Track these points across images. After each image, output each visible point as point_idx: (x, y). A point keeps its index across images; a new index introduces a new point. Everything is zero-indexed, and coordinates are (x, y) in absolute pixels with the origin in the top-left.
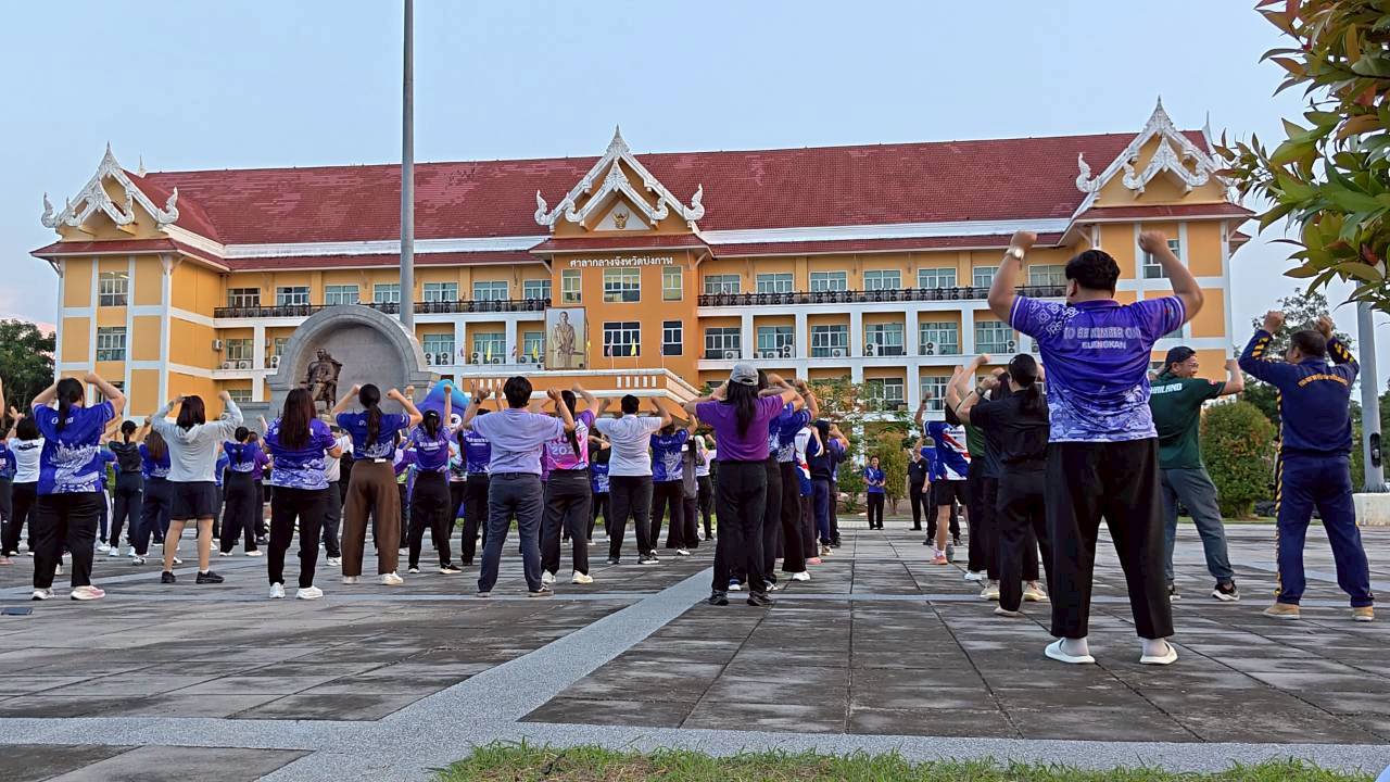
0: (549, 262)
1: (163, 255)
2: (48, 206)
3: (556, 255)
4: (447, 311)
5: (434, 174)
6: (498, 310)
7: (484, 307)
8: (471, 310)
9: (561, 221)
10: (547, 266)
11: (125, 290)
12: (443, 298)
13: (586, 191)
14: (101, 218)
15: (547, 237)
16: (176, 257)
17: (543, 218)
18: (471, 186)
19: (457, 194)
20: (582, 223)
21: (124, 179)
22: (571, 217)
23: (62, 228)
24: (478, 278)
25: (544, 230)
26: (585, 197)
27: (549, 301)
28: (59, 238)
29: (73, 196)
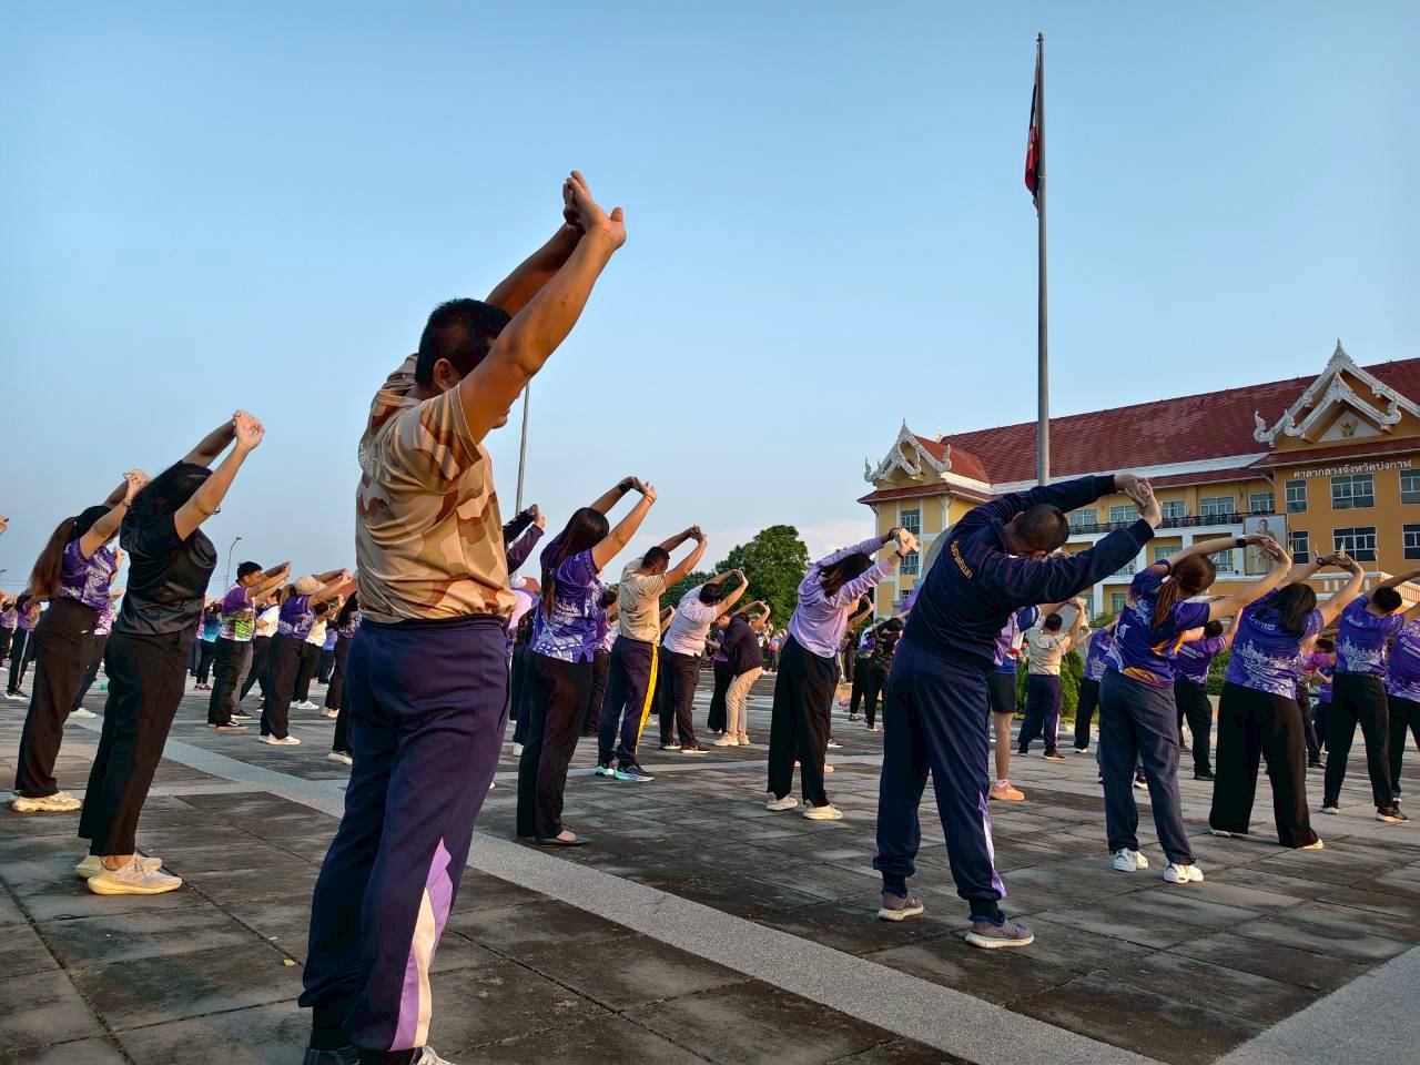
0: (1271, 476)
1: (942, 495)
2: (868, 468)
3: (1277, 468)
4: (1175, 526)
5: (1165, 410)
6: (1224, 522)
7: (1211, 521)
8: (1198, 524)
9: (1281, 437)
10: (1268, 479)
11: (918, 523)
12: (1172, 515)
13: (1307, 406)
14: (900, 471)
15: (1267, 454)
16: (951, 496)
17: (1261, 435)
18: (1198, 416)
19: (1185, 424)
20: (1303, 436)
21: (914, 443)
22: (1290, 432)
23: (876, 481)
24: (1204, 495)
25: (1265, 447)
26: (1306, 411)
27: (1273, 512)
28: (875, 488)
29: (882, 459)
